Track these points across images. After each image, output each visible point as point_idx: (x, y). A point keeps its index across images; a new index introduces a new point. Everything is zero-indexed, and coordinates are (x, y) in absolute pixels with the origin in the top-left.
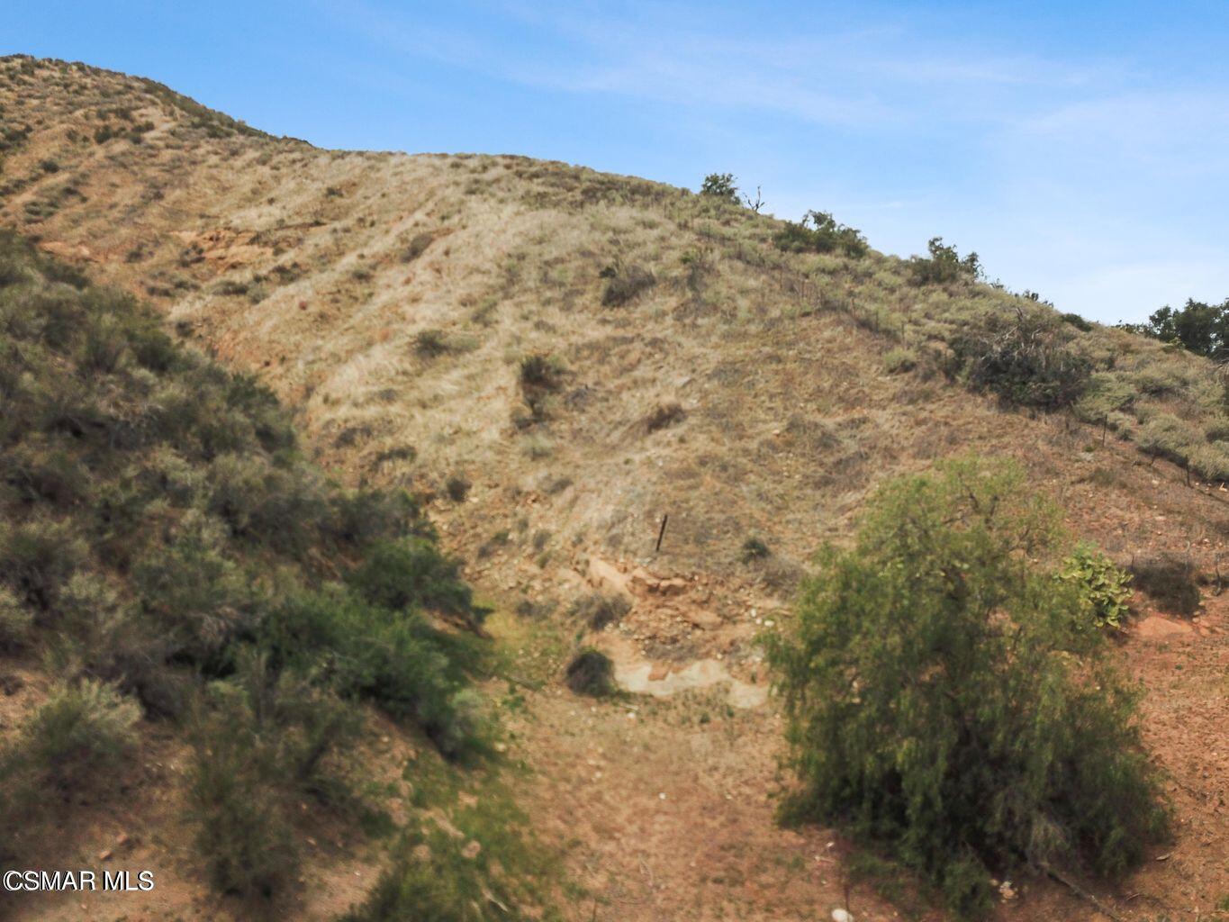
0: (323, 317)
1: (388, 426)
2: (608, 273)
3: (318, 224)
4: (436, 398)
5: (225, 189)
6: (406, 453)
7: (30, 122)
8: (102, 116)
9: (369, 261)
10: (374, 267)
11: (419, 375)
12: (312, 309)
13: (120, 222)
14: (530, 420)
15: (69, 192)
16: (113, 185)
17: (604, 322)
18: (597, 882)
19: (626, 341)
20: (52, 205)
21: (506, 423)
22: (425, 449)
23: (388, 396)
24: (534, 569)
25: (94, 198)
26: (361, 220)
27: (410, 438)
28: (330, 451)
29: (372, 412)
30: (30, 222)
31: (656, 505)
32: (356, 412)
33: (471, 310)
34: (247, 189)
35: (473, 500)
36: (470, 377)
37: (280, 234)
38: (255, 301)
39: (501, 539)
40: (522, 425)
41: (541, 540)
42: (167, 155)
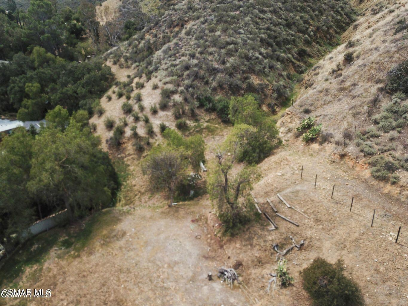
0: (369, 27)
4: (336, 61)
6: (318, 74)
14: (336, 71)
23: (331, 59)
27: (321, 71)
28: (311, 71)
40: (332, 72)
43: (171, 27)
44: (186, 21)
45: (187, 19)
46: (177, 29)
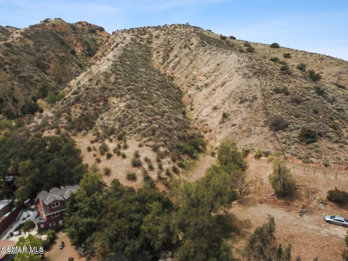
0: (207, 98)
1: (206, 120)
2: (241, 98)
3: (214, 72)
4: (213, 117)
5: (202, 61)
6: (207, 125)
7: (174, 44)
8: (185, 42)
9: (216, 86)
10: (216, 88)
11: (212, 112)
12: (206, 96)
13: (185, 69)
14: (222, 122)
15: (179, 63)
16: (185, 61)
17: (237, 107)
18: (199, 168)
19: (238, 111)
20: (176, 66)
21: (219, 122)
22: (209, 124)
23: (208, 116)
24: (214, 142)
25: (182, 64)
26: (220, 73)
27: (208, 123)
28: (199, 123)
29: (205, 118)
30: (172, 70)
31: (226, 137)
32: (204, 118)
33: (222, 102)
34: (206, 61)
35: (212, 133)
36: (218, 114)
37: (208, 74)
38: (200, 91)
39: (213, 138)
40: (221, 123)
41: (216, 139)
42: (194, 52)
43: (96, 102)
44: (106, 97)
45: (106, 96)
46: (101, 103)
